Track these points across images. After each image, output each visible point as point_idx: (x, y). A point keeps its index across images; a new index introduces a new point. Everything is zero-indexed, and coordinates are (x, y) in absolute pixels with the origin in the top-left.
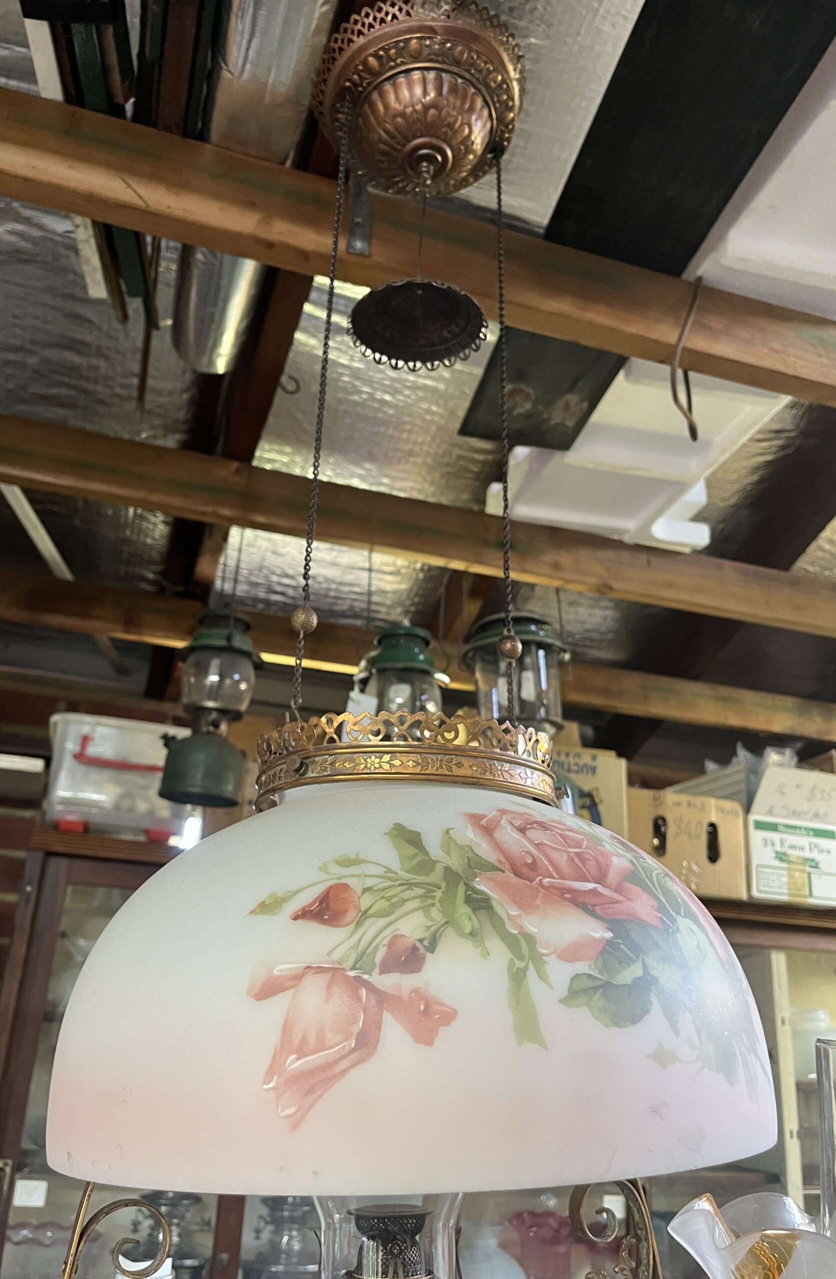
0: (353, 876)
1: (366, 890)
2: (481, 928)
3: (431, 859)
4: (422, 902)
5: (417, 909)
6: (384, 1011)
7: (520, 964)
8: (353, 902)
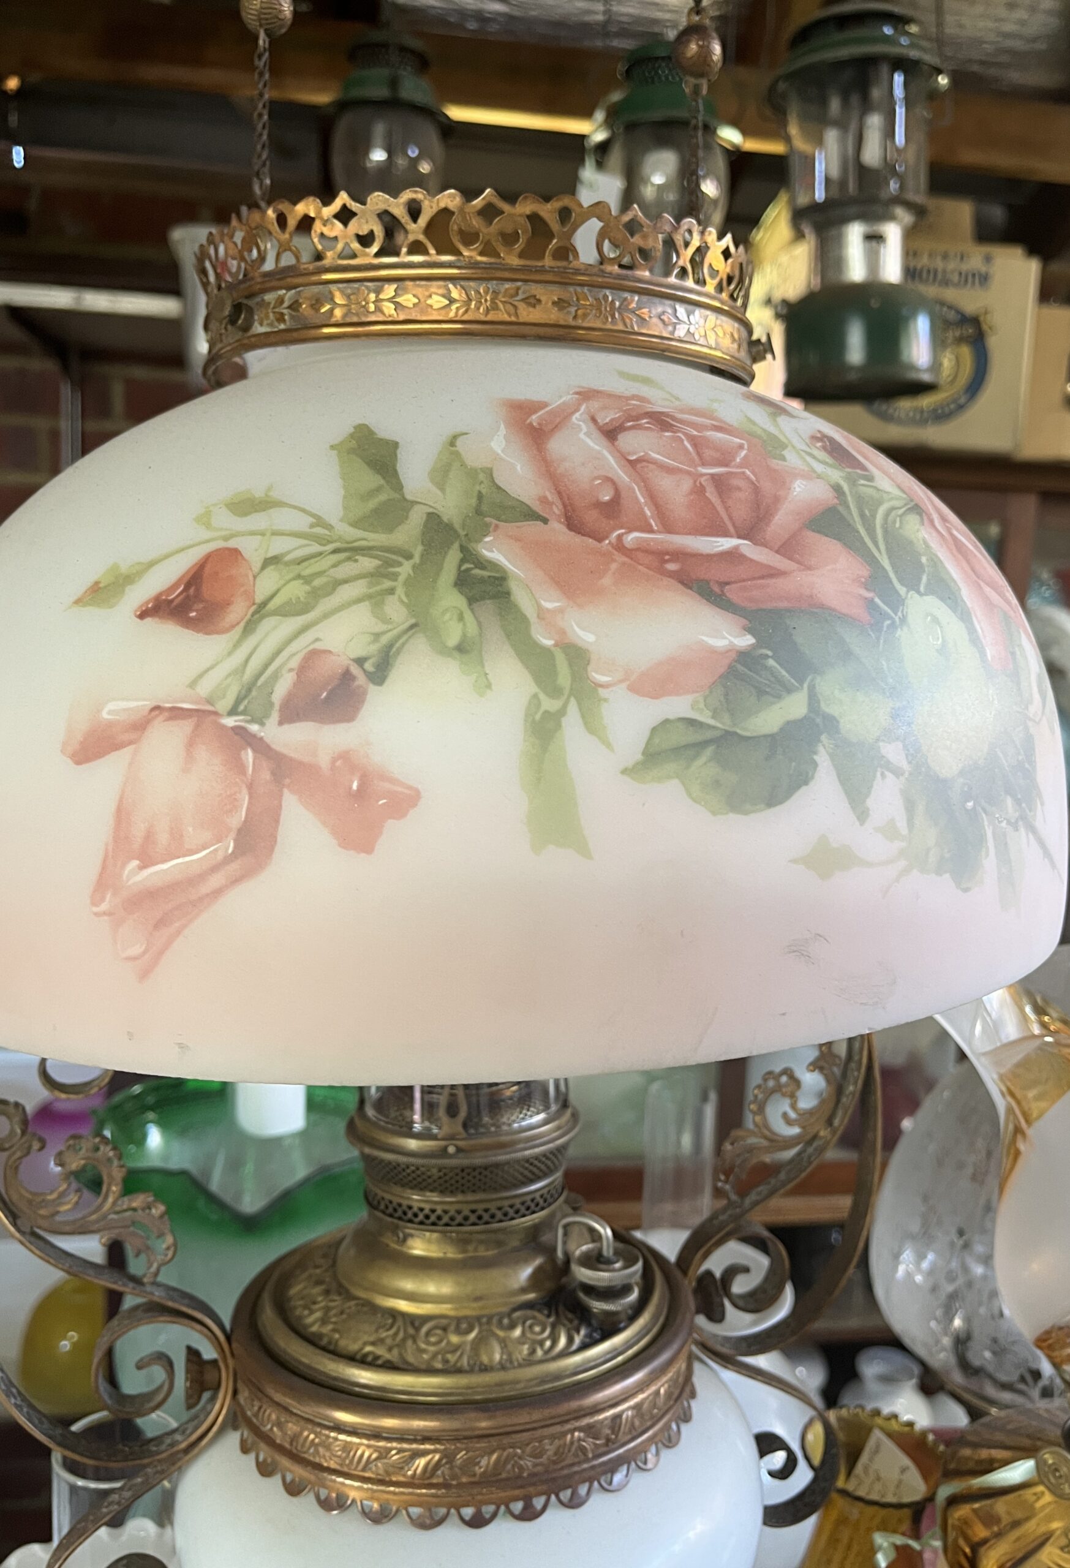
0: (253, 533)
1: (271, 561)
2: (480, 635)
3: (405, 500)
4: (371, 585)
5: (359, 600)
6: (286, 791)
7: (549, 704)
8: (243, 585)
